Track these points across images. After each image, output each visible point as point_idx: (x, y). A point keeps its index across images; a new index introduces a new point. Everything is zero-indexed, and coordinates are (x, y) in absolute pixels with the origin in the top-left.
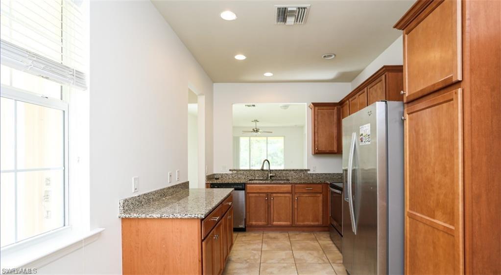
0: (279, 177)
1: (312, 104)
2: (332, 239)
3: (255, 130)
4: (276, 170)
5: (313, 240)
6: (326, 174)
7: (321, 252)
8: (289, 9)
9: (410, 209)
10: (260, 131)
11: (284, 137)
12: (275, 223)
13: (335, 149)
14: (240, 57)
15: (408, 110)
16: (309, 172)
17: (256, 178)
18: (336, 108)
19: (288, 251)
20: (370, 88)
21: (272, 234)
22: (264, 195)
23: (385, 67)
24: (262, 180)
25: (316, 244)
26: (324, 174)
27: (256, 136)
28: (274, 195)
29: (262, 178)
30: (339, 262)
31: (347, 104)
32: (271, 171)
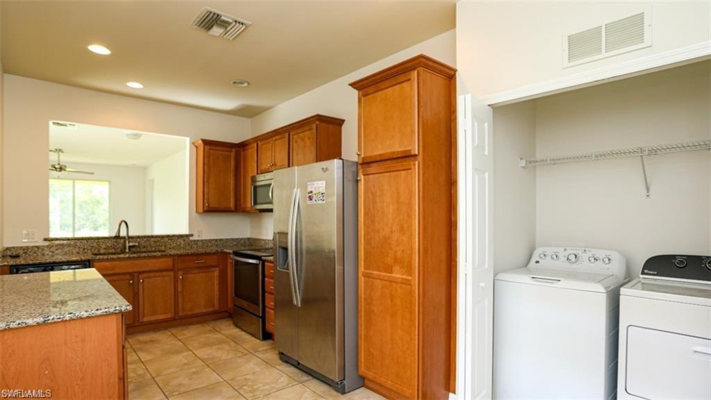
0: (144, 247)
1: (200, 142)
2: (236, 325)
3: (57, 166)
4: (139, 237)
5: (210, 332)
6: (216, 240)
7: (233, 344)
8: (223, 18)
9: (365, 269)
10: (68, 169)
11: (110, 182)
12: (146, 319)
13: (232, 205)
14: (99, 49)
15: (363, 171)
16: (191, 238)
17: (102, 251)
18: (234, 150)
19: (185, 354)
20: (293, 135)
21: (144, 337)
22: (128, 277)
23: (318, 115)
24: (114, 254)
25: (219, 336)
26: (213, 240)
27: (59, 178)
28: (145, 275)
29: (113, 251)
30: (261, 349)
31: (254, 147)
32: (131, 238)
